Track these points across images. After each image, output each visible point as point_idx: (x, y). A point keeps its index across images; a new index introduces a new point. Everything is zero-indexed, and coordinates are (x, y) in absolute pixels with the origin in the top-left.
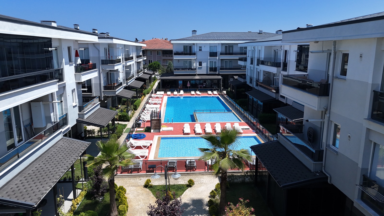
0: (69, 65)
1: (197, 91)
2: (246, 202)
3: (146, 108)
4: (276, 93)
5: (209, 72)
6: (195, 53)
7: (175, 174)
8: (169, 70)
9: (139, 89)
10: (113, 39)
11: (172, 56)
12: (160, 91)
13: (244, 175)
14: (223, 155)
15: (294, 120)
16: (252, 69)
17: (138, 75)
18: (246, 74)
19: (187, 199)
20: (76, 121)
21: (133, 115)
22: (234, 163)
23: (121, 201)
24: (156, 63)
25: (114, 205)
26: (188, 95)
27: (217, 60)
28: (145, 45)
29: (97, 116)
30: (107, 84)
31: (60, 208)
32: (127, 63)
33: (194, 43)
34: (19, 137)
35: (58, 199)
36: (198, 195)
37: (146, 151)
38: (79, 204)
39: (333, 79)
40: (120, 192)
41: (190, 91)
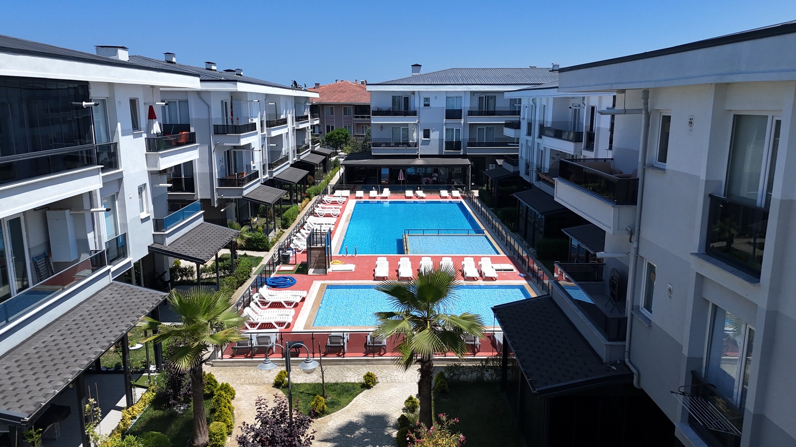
0: (132, 136)
1: (417, 190)
2: (451, 422)
3: (306, 224)
5: (444, 150)
6: (416, 111)
7: (306, 361)
8: (367, 146)
9: (296, 185)
10: (238, 83)
11: (369, 117)
12: (342, 189)
13: (481, 365)
14: (420, 324)
16: (530, 144)
17: (299, 157)
18: (520, 156)
19: (355, 415)
20: (149, 250)
21: (280, 237)
22: (439, 341)
23: (219, 413)
24: (341, 131)
25: (200, 422)
26: (398, 198)
27: (461, 127)
28: (317, 95)
29: (192, 239)
30: (226, 174)
31: (90, 425)
32: (272, 132)
33: (414, 92)
34: (23, 281)
35: (87, 406)
36: (382, 405)
37: (288, 314)
38: (138, 417)
39: (644, 170)
40: (220, 395)
41: (403, 190)
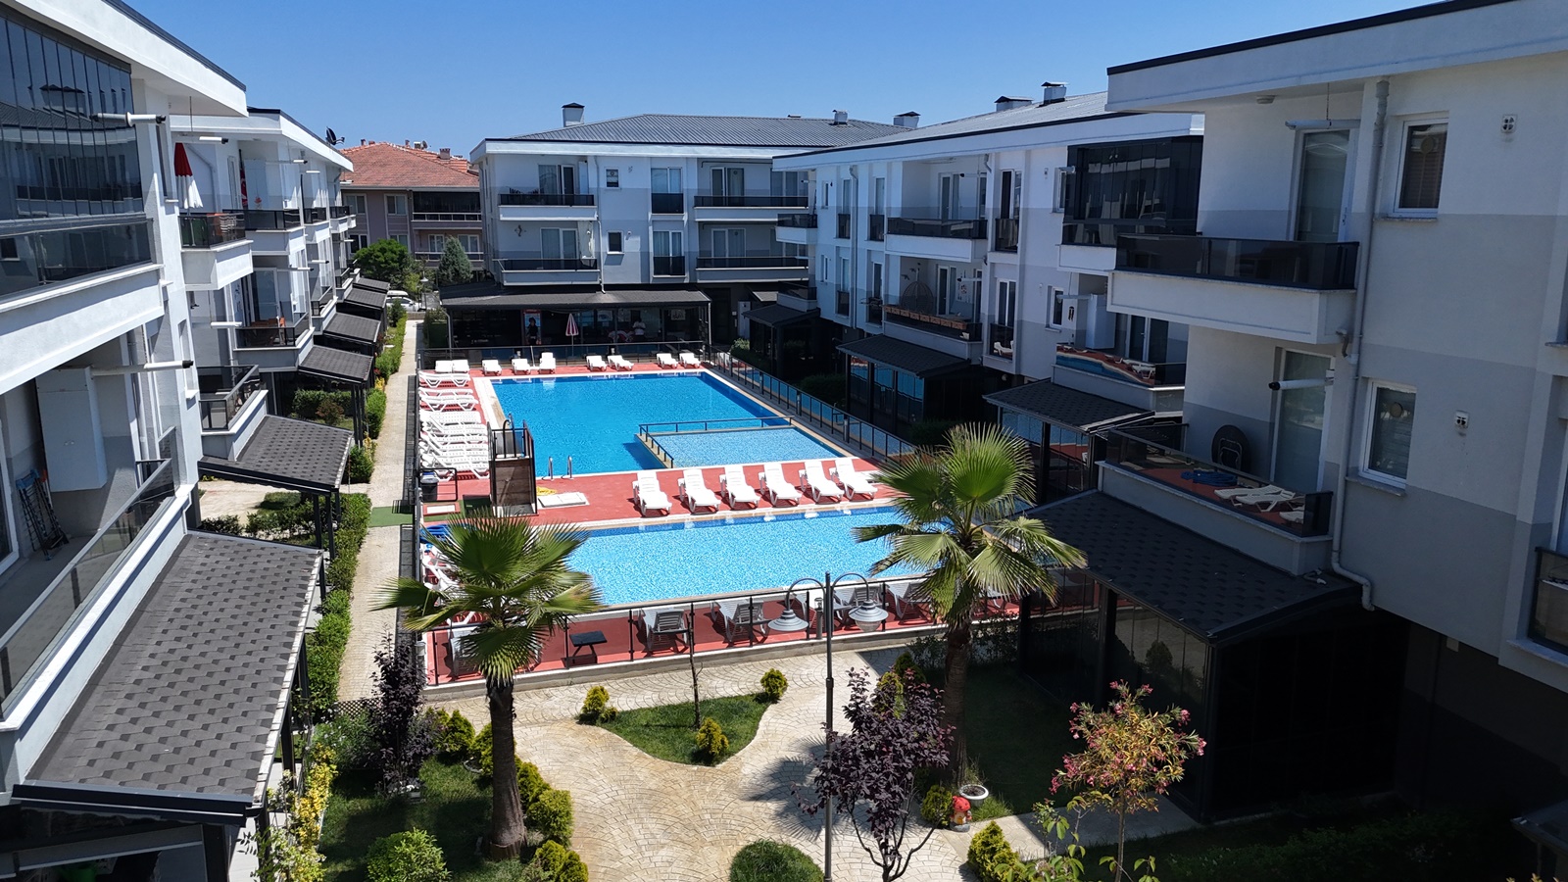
0: (165, 208)
1: (610, 354)
2: (1141, 692)
3: (424, 425)
4: (971, 339)
5: (652, 275)
6: (593, 196)
8: (448, 277)
10: (281, 118)
12: (448, 358)
15: (1086, 428)
16: (847, 255)
17: (342, 292)
19: (783, 748)
21: (374, 454)
24: (389, 247)
25: (512, 793)
26: (574, 371)
27: (683, 229)
28: (352, 167)
33: (586, 156)
39: (1372, 225)
41: (580, 355)
